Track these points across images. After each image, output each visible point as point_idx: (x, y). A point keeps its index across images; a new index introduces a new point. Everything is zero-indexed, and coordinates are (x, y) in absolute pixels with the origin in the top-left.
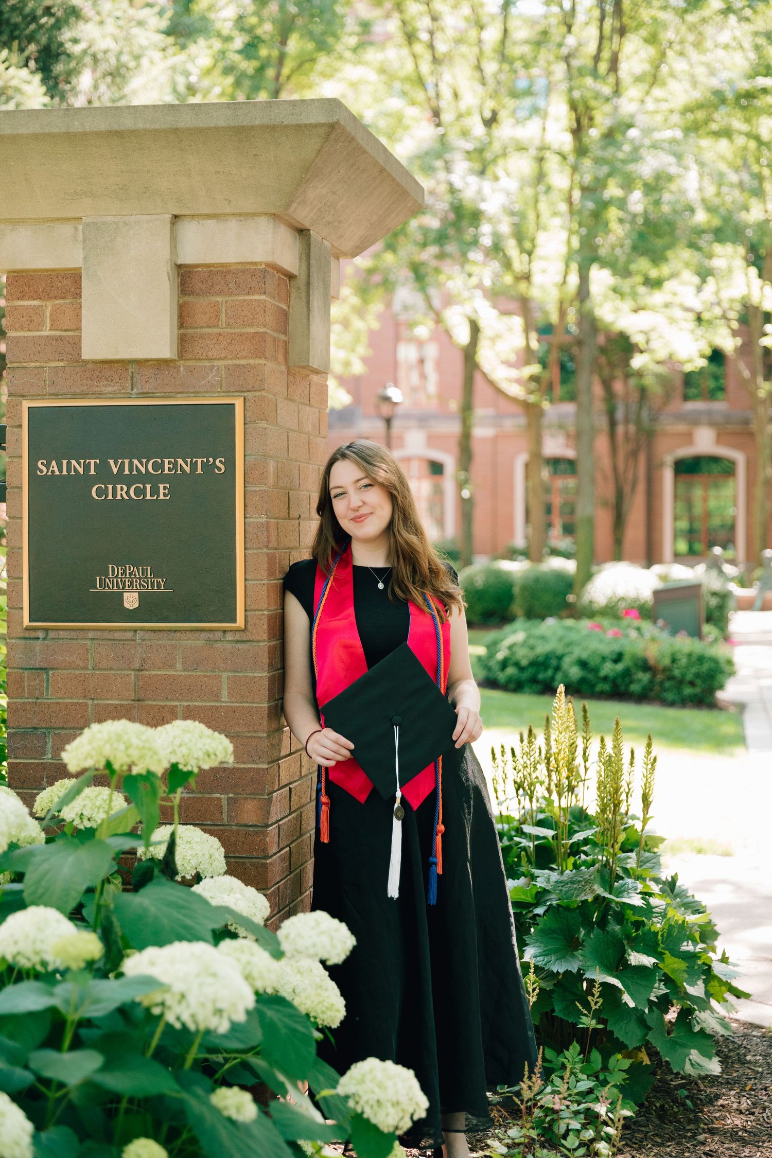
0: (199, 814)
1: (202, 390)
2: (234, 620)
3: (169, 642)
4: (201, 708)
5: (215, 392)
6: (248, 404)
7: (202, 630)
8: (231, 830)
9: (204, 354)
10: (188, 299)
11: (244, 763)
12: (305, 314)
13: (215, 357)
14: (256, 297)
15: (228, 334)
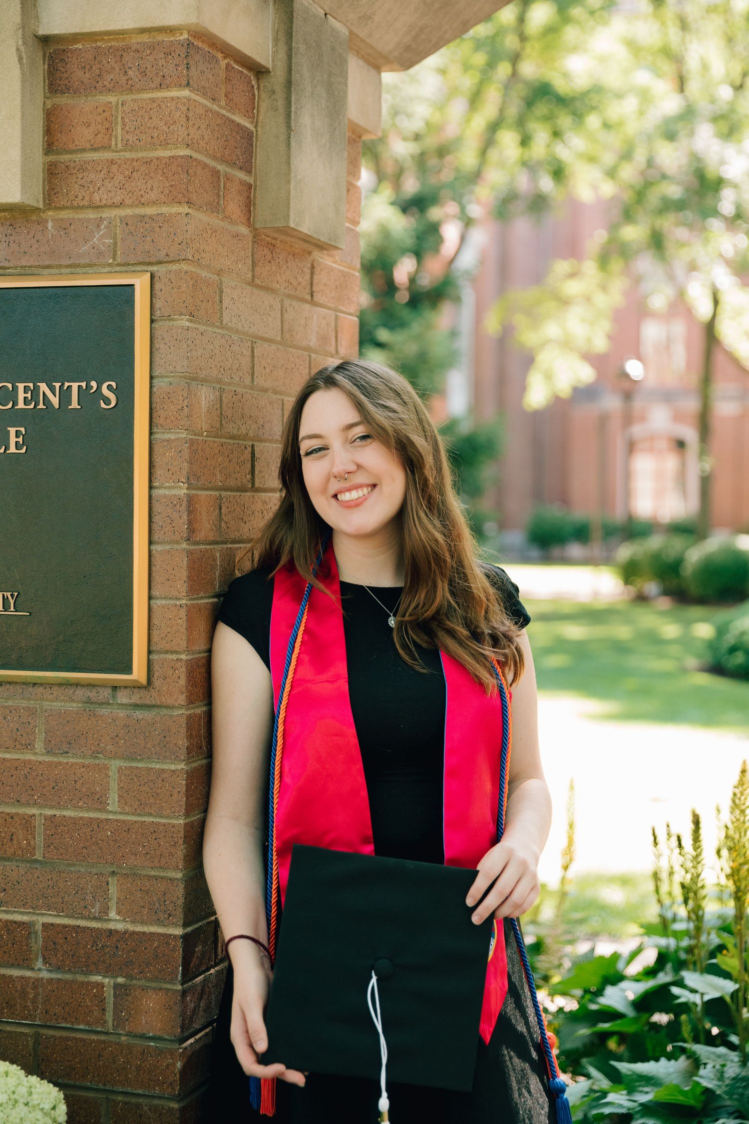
0: (67, 1009)
1: (82, 262)
2: (128, 669)
3: (24, 703)
4: (74, 821)
5: (104, 266)
6: (157, 286)
7: (77, 684)
8: (118, 1044)
9: (87, 198)
10: (62, 100)
11: (143, 923)
12: (283, 137)
13: (104, 202)
14: (174, 93)
15: (126, 160)
